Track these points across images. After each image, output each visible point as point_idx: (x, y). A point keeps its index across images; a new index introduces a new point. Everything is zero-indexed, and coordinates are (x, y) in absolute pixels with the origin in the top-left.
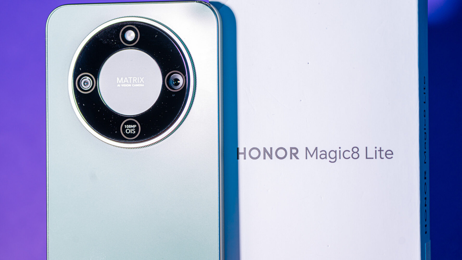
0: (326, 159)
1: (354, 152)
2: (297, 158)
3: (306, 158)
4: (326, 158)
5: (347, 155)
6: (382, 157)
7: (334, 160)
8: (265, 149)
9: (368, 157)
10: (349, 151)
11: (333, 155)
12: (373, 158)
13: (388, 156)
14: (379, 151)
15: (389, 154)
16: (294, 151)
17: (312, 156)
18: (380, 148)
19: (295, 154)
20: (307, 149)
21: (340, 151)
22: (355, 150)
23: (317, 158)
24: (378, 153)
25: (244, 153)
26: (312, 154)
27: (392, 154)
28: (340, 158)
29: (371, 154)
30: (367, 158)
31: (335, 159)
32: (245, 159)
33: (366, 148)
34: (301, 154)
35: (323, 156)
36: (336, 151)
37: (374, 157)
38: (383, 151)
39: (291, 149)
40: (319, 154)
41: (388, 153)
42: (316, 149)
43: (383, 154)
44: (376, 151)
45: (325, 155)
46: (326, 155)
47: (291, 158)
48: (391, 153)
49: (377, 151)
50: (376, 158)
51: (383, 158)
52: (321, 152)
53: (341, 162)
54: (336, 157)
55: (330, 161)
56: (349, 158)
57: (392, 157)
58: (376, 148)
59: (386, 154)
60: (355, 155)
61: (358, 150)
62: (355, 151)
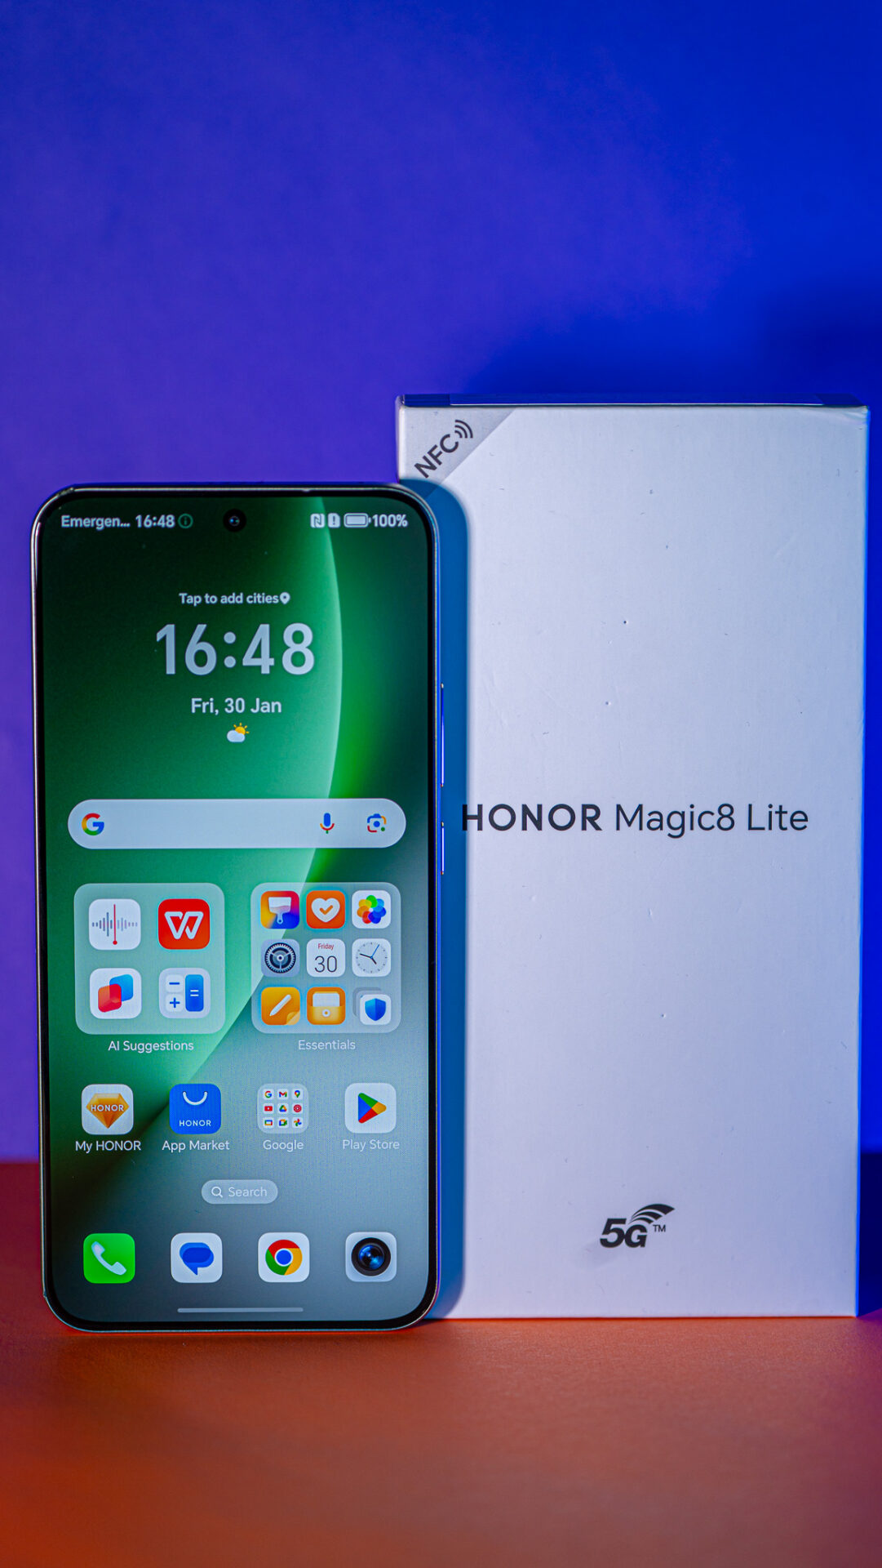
0: (662, 829)
1: (723, 816)
2: (597, 828)
3: (618, 828)
4: (661, 827)
5: (708, 821)
6: (784, 826)
7: (678, 832)
8: (525, 809)
9: (753, 826)
10: (712, 814)
11: (676, 821)
12: (763, 829)
13: (795, 823)
14: (776, 812)
15: (799, 820)
16: (591, 813)
17: (629, 824)
18: (781, 807)
19: (592, 820)
20: (619, 808)
21: (692, 813)
22: (726, 811)
23: (641, 829)
24: (775, 817)
25: (479, 817)
26: (629, 819)
27: (806, 820)
28: (692, 828)
29: (760, 820)
30: (750, 828)
31: (680, 830)
32: (480, 828)
33: (750, 806)
34: (607, 819)
35: (655, 824)
36: (684, 812)
37: (767, 827)
38: (786, 812)
39: (585, 807)
40: (646, 819)
41: (795, 817)
42: (640, 808)
43: (786, 819)
44: (770, 813)
45: (659, 821)
46: (661, 820)
47: (584, 828)
48: (803, 817)
49: (773, 814)
50: (770, 828)
51: (786, 829)
52: (650, 814)
53: (694, 835)
54: (683, 826)
55: (670, 835)
56: (713, 827)
57: (805, 827)
58: (770, 806)
59: (792, 820)
60: (726, 823)
61: (732, 812)
62: (726, 814)
